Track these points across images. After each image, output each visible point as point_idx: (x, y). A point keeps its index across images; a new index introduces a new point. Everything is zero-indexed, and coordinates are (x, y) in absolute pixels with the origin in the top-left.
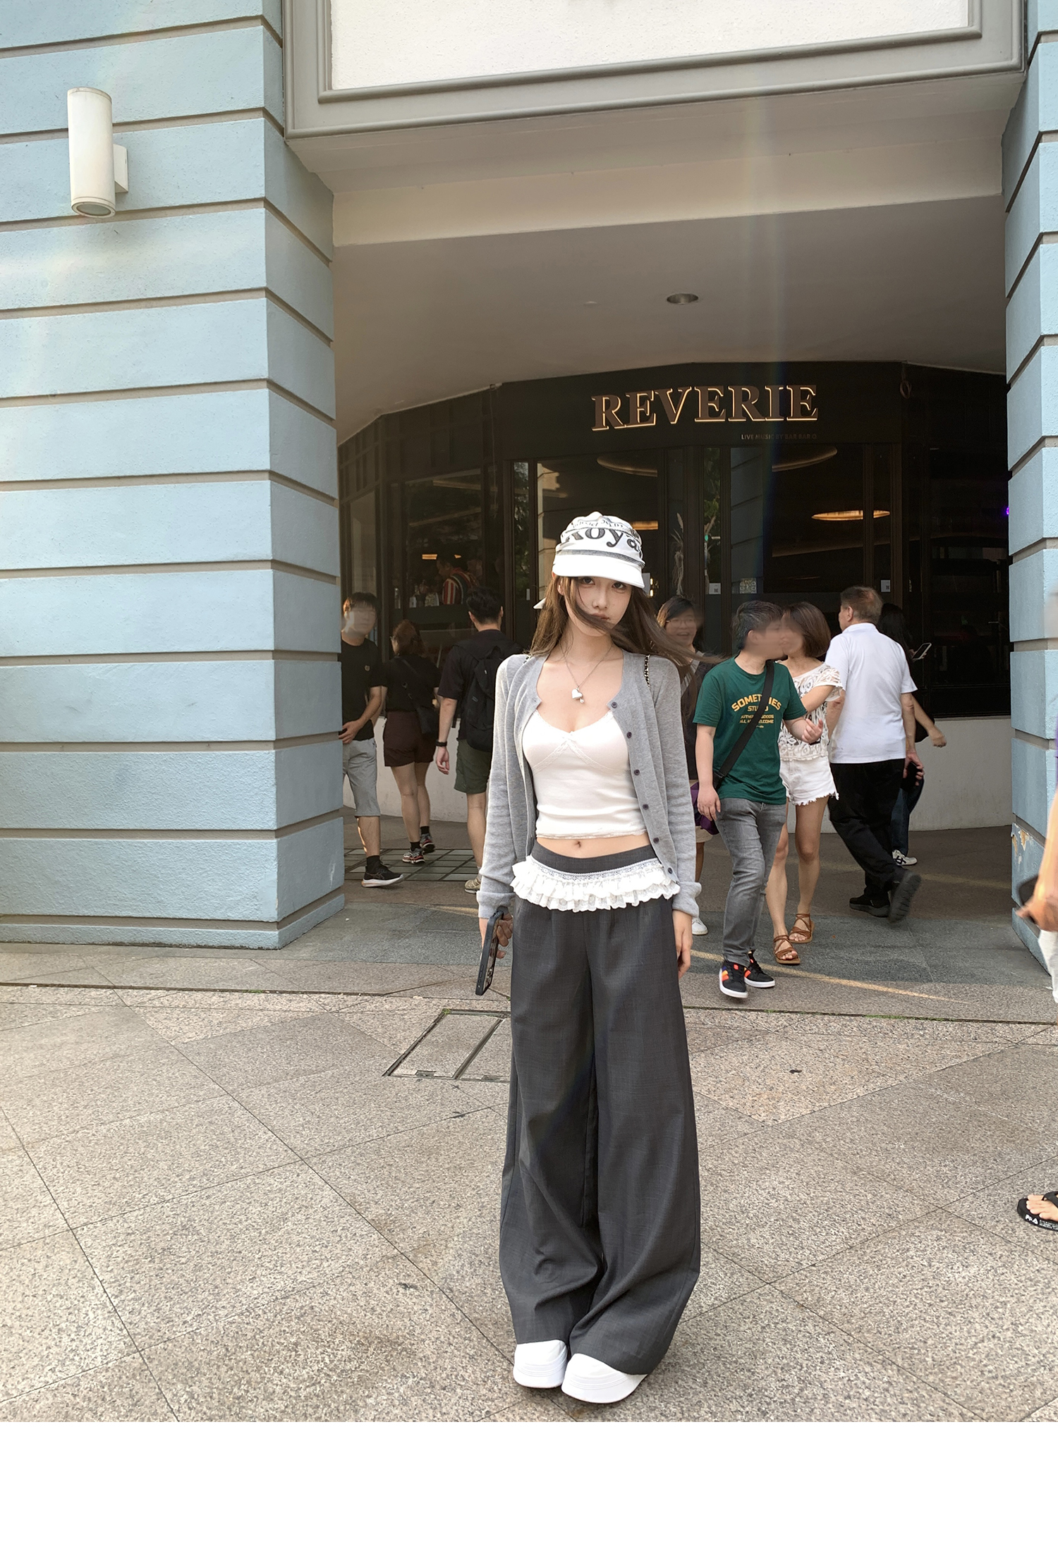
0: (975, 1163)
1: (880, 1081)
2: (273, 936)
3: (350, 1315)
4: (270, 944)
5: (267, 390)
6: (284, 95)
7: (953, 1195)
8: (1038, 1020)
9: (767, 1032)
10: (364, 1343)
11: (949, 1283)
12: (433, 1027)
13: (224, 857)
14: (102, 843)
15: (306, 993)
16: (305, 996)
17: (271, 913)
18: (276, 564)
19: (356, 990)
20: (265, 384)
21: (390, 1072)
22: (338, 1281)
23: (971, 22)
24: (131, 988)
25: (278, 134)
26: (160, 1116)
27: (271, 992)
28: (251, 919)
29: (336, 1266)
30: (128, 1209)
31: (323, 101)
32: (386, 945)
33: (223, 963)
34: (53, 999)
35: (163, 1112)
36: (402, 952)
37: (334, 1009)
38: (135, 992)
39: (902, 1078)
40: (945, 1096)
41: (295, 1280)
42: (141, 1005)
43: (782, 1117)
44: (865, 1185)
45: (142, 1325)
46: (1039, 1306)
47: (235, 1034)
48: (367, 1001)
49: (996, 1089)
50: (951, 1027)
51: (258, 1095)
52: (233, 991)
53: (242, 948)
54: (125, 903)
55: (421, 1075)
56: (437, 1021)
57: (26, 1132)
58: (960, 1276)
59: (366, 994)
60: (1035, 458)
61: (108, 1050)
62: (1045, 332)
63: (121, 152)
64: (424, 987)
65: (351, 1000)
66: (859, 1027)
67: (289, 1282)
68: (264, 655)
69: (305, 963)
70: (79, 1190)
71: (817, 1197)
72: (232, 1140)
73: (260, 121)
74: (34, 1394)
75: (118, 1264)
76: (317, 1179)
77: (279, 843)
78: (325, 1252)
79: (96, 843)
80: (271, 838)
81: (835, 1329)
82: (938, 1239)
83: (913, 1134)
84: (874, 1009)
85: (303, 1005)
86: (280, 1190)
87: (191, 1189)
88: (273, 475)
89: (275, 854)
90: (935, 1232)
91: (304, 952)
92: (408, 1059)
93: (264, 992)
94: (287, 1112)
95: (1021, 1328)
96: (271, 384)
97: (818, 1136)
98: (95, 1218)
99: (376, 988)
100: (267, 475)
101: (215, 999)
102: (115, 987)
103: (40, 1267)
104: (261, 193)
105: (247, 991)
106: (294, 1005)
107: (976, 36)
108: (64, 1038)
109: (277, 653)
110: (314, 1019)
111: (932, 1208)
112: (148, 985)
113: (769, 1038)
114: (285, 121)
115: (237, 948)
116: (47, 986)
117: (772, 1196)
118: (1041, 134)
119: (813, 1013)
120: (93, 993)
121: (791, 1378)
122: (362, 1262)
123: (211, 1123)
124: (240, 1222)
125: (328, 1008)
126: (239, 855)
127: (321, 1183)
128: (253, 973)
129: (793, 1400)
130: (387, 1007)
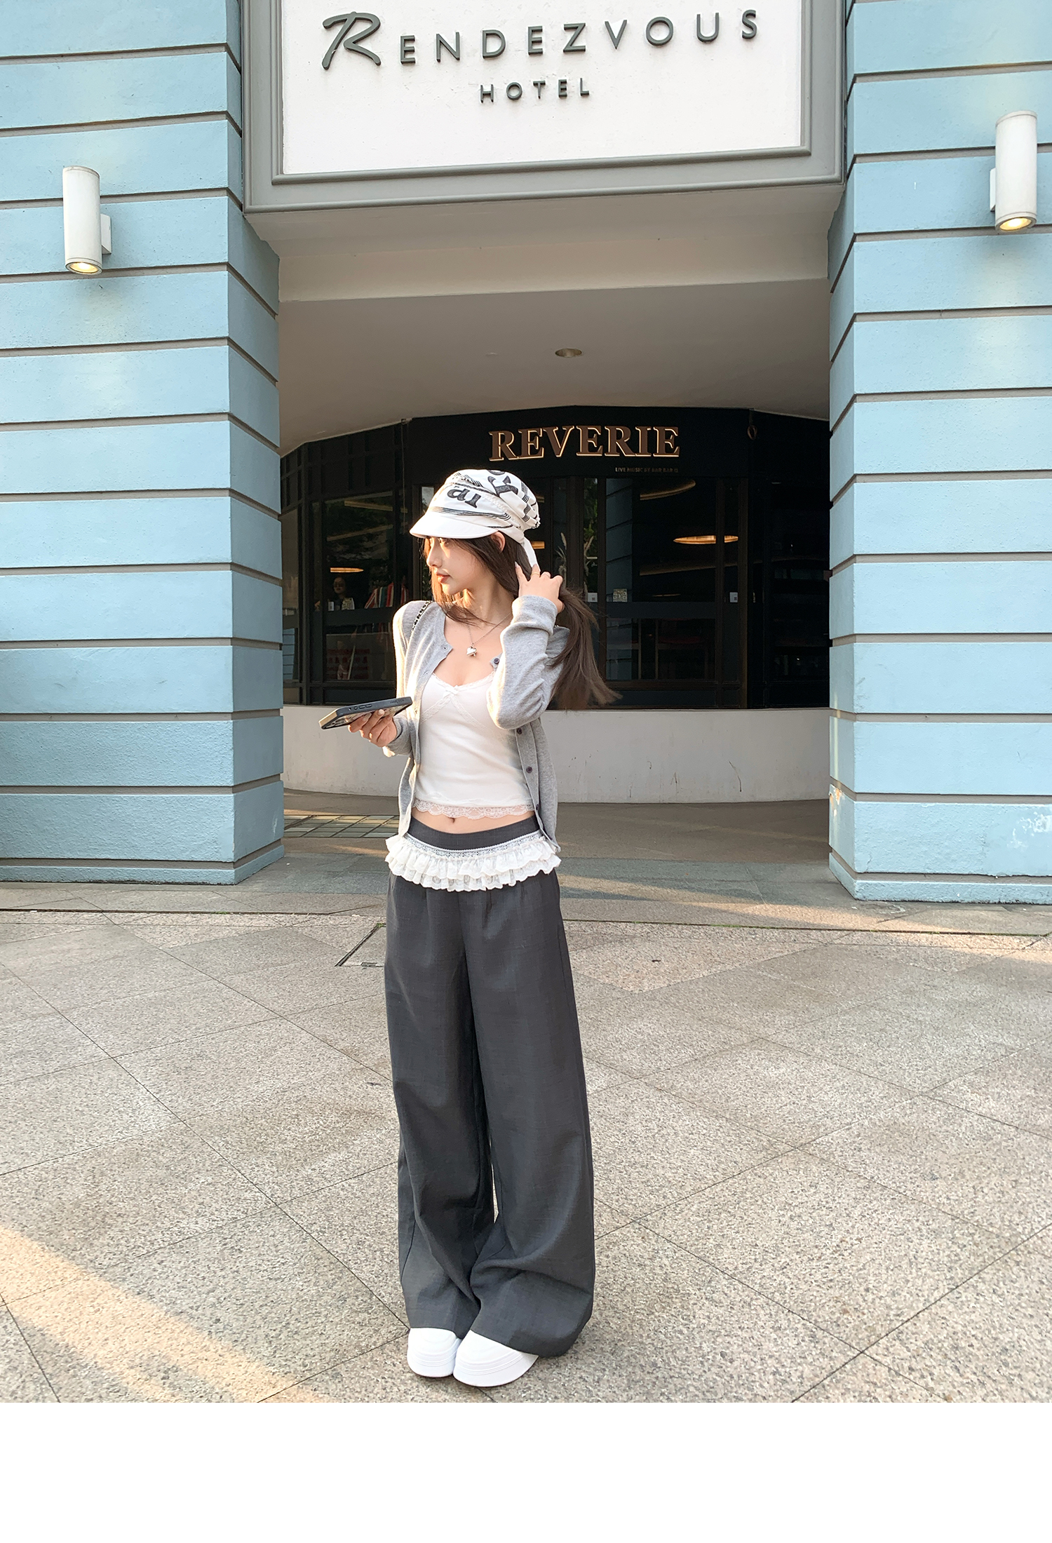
0: (788, 1014)
1: (720, 967)
2: (230, 873)
3: (334, 1100)
4: (227, 881)
5: (229, 422)
6: (243, 177)
7: (771, 1031)
8: (843, 927)
9: (634, 937)
10: (347, 1113)
11: (765, 1077)
12: (371, 935)
13: (189, 809)
14: (84, 798)
15: (264, 913)
16: (263, 916)
17: (229, 855)
18: (234, 566)
19: (305, 911)
20: (227, 417)
21: (341, 964)
22: (321, 1082)
23: (802, 142)
24: (117, 911)
25: (238, 209)
26: (163, 994)
27: (234, 913)
28: (212, 860)
29: (319, 1075)
30: (152, 1046)
31: (276, 183)
32: (324, 882)
33: (190, 894)
34: (53, 920)
35: (165, 990)
36: (338, 886)
37: (288, 925)
38: (121, 914)
39: (737, 965)
40: (769, 976)
41: (289, 1082)
42: (127, 923)
43: (646, 988)
44: (707, 1026)
45: (181, 1107)
46: (827, 1088)
47: (210, 942)
48: (314, 918)
49: (809, 970)
50: (776, 933)
51: (237, 980)
52: (203, 913)
53: (204, 884)
54: (104, 848)
55: (365, 965)
56: (373, 931)
57: (59, 1004)
58: (773, 1073)
59: (313, 914)
60: (849, 491)
61: (108, 953)
62: (857, 392)
63: (106, 219)
64: (360, 909)
65: (301, 918)
66: (705, 933)
67: (285, 1083)
68: (224, 641)
69: (259, 894)
70: (111, 1036)
71: (672, 1033)
72: (224, 1006)
73: (224, 199)
74: (111, 1145)
75: (154, 1076)
76: (295, 1027)
77: (235, 797)
78: (310, 1068)
79: (80, 798)
80: (229, 793)
81: (683, 1101)
82: (759, 1054)
83: (744, 998)
84: (717, 921)
85: (262, 922)
86: (268, 1034)
87: (198, 1034)
88: (232, 492)
89: (232, 807)
90: (757, 1051)
91: (256, 887)
92: (353, 955)
93: (229, 913)
94: (264, 989)
95: (813, 1099)
96: (232, 417)
97: (673, 999)
98: (128, 1052)
99: (321, 910)
100: (227, 492)
101: (189, 918)
102: (103, 911)
103: (95, 1079)
104: (225, 259)
105: (214, 913)
106: (254, 922)
107: (807, 154)
108: (70, 946)
109: (234, 640)
110: (273, 931)
111: (755, 1038)
112: (130, 909)
113: (637, 940)
114: (244, 198)
115: (200, 884)
116: (46, 911)
117: (639, 1033)
118: (855, 235)
119: (670, 924)
120: (86, 915)
121: (653, 1125)
122: (337, 1072)
123: (204, 997)
124: (241, 1052)
125: (283, 924)
126: (202, 807)
127: (299, 1030)
128: (218, 901)
129: (654, 1136)
130: (332, 922)
